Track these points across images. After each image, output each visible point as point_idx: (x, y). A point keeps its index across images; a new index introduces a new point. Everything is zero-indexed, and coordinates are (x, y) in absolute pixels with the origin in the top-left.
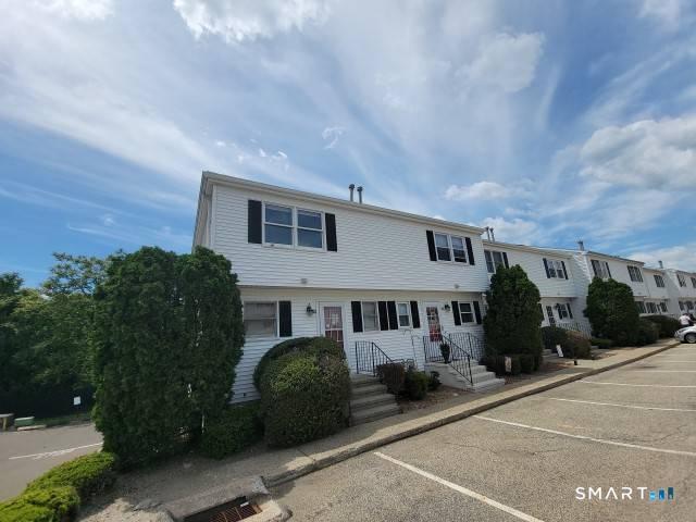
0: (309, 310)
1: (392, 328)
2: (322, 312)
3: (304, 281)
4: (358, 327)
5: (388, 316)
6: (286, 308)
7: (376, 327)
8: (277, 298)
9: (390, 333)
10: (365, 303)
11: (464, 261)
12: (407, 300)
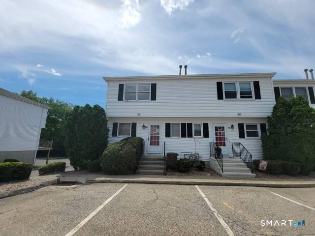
0: (144, 127)
1: (189, 137)
2: (149, 128)
3: (139, 114)
4: (168, 135)
5: (187, 130)
6: (134, 126)
7: (178, 136)
8: (131, 122)
9: (187, 139)
10: (173, 124)
11: (251, 97)
12: (201, 123)
